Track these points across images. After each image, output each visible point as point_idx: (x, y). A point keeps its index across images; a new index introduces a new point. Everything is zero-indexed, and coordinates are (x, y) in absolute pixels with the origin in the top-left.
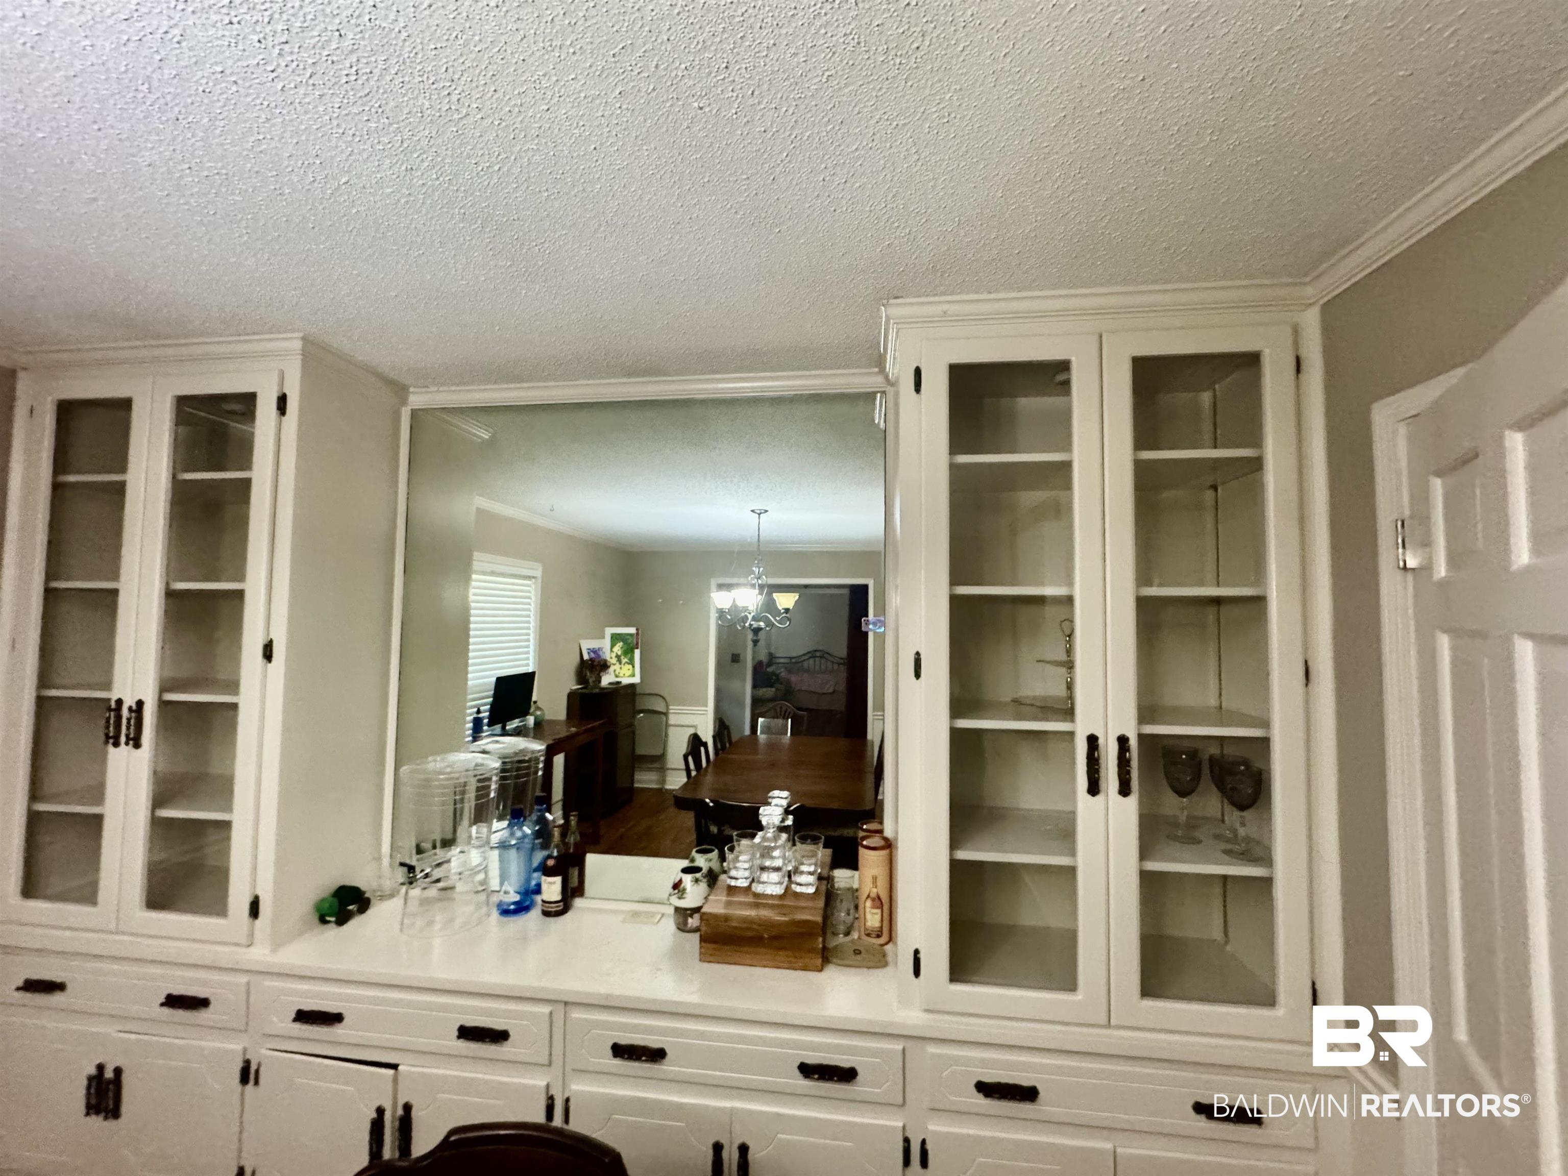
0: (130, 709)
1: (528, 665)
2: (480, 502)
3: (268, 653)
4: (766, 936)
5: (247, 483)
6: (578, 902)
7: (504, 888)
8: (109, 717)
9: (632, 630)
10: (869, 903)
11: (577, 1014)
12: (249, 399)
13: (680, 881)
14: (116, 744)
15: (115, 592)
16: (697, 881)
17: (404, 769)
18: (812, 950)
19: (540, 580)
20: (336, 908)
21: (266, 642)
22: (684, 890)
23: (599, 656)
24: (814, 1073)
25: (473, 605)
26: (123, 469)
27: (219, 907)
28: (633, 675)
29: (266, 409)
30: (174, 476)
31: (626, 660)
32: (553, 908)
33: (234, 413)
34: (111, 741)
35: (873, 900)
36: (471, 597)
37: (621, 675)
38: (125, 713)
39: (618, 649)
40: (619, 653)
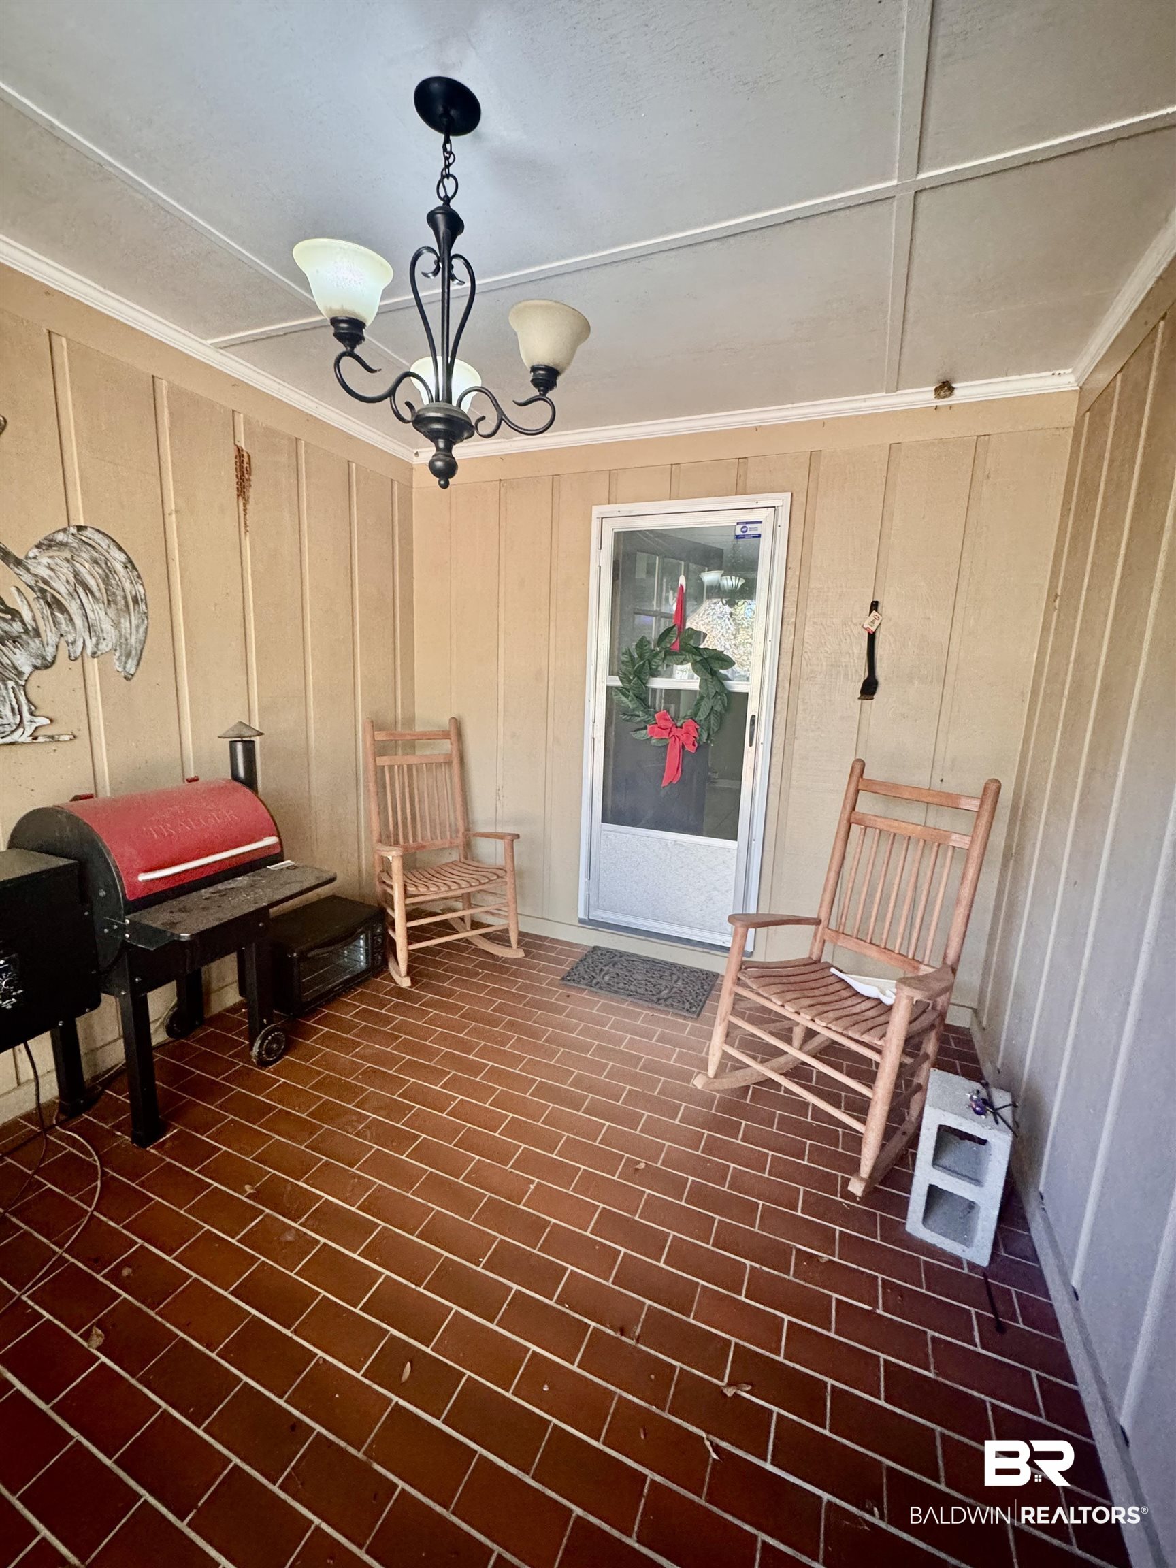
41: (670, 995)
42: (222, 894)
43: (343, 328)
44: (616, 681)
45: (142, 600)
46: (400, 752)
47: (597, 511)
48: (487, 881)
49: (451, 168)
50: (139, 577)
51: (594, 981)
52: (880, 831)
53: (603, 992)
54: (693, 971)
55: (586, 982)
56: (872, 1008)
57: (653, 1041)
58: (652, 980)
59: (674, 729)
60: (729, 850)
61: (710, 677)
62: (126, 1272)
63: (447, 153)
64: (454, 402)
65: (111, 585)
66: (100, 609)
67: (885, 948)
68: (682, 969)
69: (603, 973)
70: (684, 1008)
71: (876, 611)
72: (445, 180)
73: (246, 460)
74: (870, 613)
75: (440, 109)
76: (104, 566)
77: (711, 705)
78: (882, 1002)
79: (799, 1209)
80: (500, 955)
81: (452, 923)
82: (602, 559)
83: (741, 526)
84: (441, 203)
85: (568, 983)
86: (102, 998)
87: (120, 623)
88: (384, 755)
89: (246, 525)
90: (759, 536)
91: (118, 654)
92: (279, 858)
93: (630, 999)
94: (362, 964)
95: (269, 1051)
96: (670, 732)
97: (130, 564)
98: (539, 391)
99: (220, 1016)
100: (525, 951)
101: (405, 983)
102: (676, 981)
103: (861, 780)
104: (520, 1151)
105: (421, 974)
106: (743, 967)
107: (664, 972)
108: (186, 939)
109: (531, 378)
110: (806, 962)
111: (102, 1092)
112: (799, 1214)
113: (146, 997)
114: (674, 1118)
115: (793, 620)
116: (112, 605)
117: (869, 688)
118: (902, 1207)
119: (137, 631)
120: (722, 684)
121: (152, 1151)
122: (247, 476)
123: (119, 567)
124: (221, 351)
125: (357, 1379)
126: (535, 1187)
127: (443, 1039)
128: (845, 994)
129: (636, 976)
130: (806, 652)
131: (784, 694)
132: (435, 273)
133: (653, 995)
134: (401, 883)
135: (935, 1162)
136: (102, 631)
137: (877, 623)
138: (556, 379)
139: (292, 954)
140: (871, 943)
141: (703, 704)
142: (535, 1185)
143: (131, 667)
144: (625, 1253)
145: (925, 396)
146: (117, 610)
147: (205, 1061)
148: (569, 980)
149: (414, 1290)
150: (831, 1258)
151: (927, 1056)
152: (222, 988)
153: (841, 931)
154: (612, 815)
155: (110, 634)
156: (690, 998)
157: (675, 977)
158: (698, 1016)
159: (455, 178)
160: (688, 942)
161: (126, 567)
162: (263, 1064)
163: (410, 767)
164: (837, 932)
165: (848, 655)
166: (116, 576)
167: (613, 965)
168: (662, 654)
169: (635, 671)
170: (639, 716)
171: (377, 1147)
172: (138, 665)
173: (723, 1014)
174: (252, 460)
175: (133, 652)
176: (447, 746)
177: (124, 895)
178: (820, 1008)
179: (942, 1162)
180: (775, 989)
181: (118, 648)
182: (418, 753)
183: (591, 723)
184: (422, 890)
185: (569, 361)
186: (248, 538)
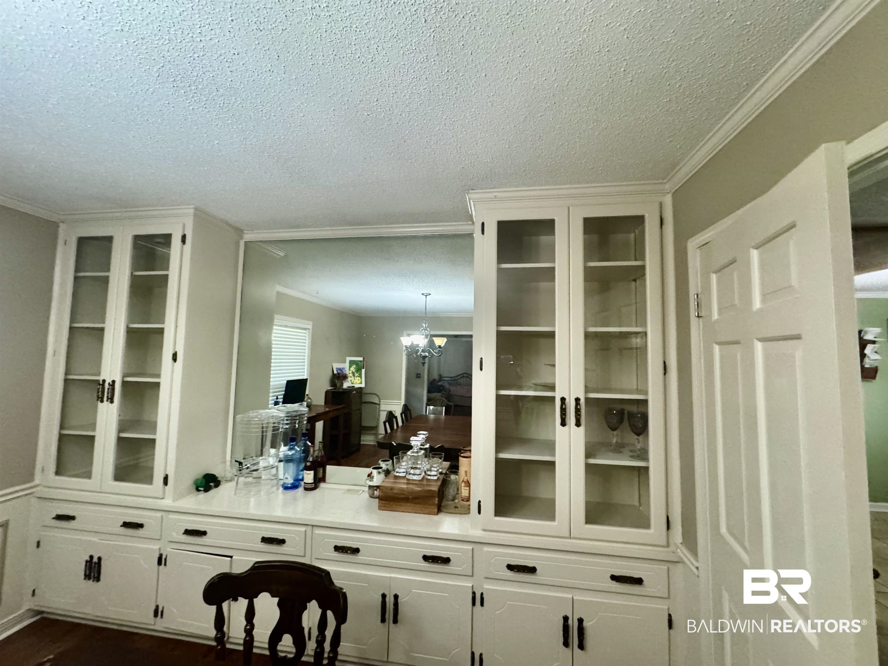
0: (109, 384)
1: (304, 375)
2: (279, 288)
3: (175, 358)
4: (410, 497)
5: (166, 276)
6: (322, 485)
7: (285, 476)
8: (99, 388)
9: (361, 359)
10: (463, 484)
11: (317, 531)
12: (167, 238)
13: (371, 473)
14: (102, 401)
15: (102, 330)
16: (379, 473)
17: (238, 416)
18: (433, 504)
19: (311, 330)
20: (203, 483)
21: (173, 352)
22: (373, 477)
23: (342, 372)
24: (429, 559)
25: (273, 342)
26: (108, 270)
27: (149, 479)
28: (361, 383)
29: (176, 241)
30: (132, 273)
31: (357, 375)
32: (309, 486)
33: (159, 243)
34: (100, 399)
35: (465, 482)
36: (273, 338)
37: (355, 382)
38: (107, 386)
39: (353, 369)
40: (354, 371)
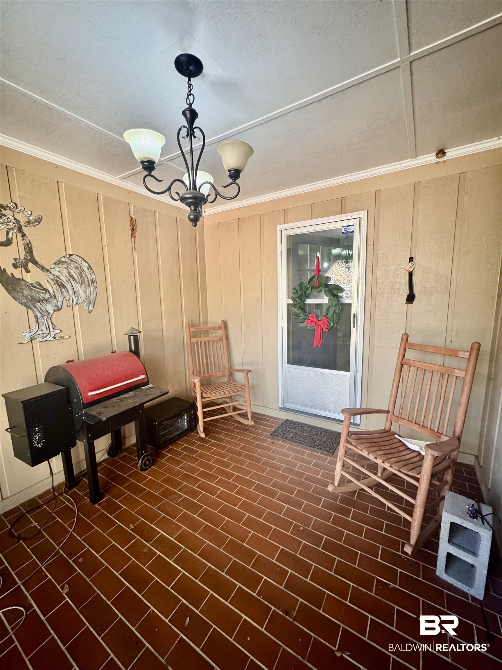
41: (320, 443)
42: (122, 400)
43: (145, 165)
44: (291, 301)
45: (94, 281)
46: (202, 335)
47: (279, 227)
48: (237, 391)
49: (191, 91)
50: (93, 272)
51: (285, 436)
52: (418, 368)
53: (289, 441)
54: (332, 432)
55: (281, 436)
56: (416, 456)
57: (311, 466)
58: (312, 436)
59: (317, 321)
60: (346, 376)
61: (333, 297)
62: (81, 560)
63: (190, 85)
64: (197, 190)
65: (83, 276)
66: (79, 286)
67: (423, 426)
68: (326, 431)
69: (290, 432)
70: (326, 450)
71: (412, 261)
72: (189, 97)
73: (134, 222)
74: (409, 263)
75: (186, 68)
76: (80, 269)
77: (334, 310)
78: (421, 454)
79: (379, 558)
80: (245, 423)
81: (226, 409)
82: (283, 248)
83: (344, 228)
84: (188, 106)
85: (274, 437)
86: (77, 443)
87: (86, 291)
88: (195, 338)
89: (135, 248)
90: (353, 231)
91: (86, 303)
92: (147, 383)
93: (301, 445)
94: (186, 426)
95: (145, 465)
96: (316, 323)
97: (90, 268)
98: (232, 180)
99: (129, 447)
100: (254, 421)
101: (203, 435)
102: (323, 437)
103: (406, 343)
104: (247, 516)
105: (211, 431)
106: (350, 434)
107: (318, 432)
108: (105, 420)
109: (228, 175)
110: (383, 431)
111: (82, 479)
112: (379, 560)
113: (93, 443)
114: (319, 505)
115: (372, 268)
116: (83, 284)
117: (411, 298)
118: (434, 560)
119: (93, 293)
120: (338, 300)
121: (97, 506)
122: (135, 228)
123: (85, 269)
124: (123, 180)
125: (165, 622)
126: (252, 535)
127: (217, 461)
128: (402, 448)
129: (305, 434)
130: (378, 283)
131: (368, 304)
132: (187, 136)
133: (312, 443)
134: (200, 393)
135: (450, 541)
136: (80, 294)
137: (413, 267)
138: (239, 175)
139: (155, 423)
140: (415, 423)
141: (330, 309)
142: (251, 534)
143: (91, 308)
144: (291, 573)
145: (431, 158)
146: (85, 286)
147: (122, 467)
148: (274, 435)
149: (194, 581)
150: (395, 586)
151: (447, 482)
152: (131, 436)
153: (400, 417)
154: (293, 360)
155: (83, 295)
156: (329, 446)
157: (323, 435)
158: (333, 454)
159: (193, 95)
160: (329, 418)
161: (88, 269)
162: (143, 470)
163: (205, 342)
164: (398, 417)
165: (399, 284)
166: (84, 273)
167: (294, 429)
168: (310, 288)
169: (298, 297)
170: (301, 316)
171: (185, 510)
172: (94, 307)
173: (341, 456)
174: (137, 221)
175: (92, 302)
176: (221, 333)
177: (83, 401)
178: (387, 456)
179: (453, 541)
180: (364, 445)
181: (86, 301)
182: (210, 335)
183: (281, 320)
184: (209, 395)
185: (245, 164)
186: (136, 253)
